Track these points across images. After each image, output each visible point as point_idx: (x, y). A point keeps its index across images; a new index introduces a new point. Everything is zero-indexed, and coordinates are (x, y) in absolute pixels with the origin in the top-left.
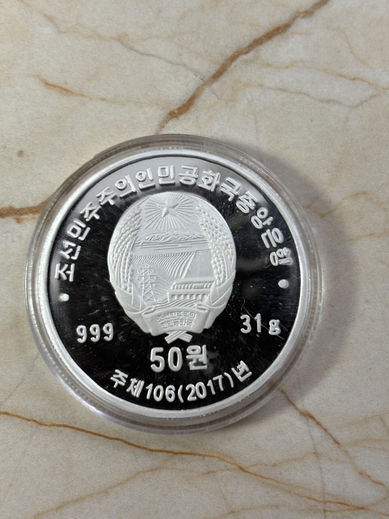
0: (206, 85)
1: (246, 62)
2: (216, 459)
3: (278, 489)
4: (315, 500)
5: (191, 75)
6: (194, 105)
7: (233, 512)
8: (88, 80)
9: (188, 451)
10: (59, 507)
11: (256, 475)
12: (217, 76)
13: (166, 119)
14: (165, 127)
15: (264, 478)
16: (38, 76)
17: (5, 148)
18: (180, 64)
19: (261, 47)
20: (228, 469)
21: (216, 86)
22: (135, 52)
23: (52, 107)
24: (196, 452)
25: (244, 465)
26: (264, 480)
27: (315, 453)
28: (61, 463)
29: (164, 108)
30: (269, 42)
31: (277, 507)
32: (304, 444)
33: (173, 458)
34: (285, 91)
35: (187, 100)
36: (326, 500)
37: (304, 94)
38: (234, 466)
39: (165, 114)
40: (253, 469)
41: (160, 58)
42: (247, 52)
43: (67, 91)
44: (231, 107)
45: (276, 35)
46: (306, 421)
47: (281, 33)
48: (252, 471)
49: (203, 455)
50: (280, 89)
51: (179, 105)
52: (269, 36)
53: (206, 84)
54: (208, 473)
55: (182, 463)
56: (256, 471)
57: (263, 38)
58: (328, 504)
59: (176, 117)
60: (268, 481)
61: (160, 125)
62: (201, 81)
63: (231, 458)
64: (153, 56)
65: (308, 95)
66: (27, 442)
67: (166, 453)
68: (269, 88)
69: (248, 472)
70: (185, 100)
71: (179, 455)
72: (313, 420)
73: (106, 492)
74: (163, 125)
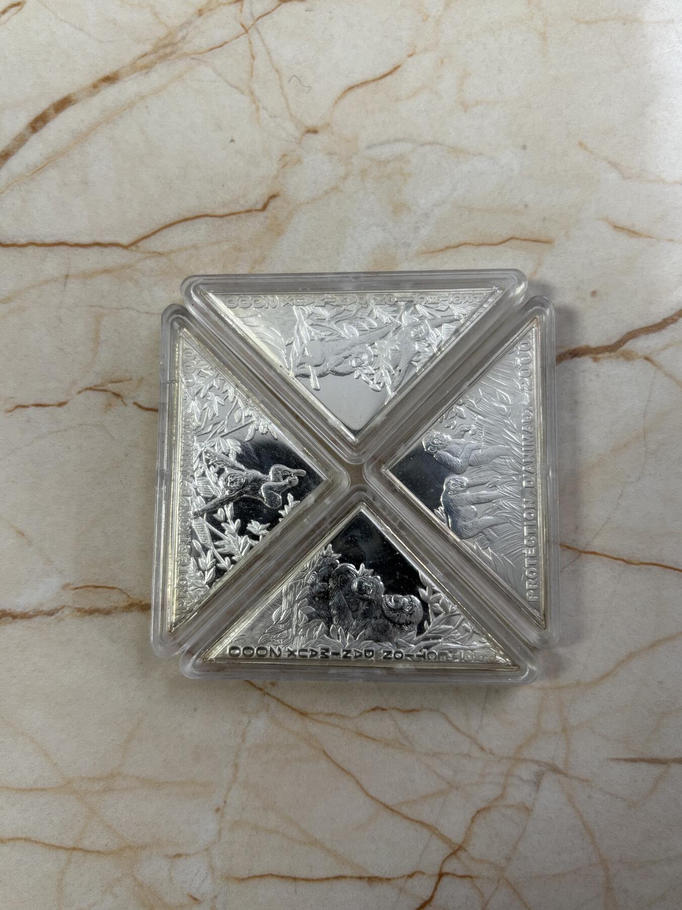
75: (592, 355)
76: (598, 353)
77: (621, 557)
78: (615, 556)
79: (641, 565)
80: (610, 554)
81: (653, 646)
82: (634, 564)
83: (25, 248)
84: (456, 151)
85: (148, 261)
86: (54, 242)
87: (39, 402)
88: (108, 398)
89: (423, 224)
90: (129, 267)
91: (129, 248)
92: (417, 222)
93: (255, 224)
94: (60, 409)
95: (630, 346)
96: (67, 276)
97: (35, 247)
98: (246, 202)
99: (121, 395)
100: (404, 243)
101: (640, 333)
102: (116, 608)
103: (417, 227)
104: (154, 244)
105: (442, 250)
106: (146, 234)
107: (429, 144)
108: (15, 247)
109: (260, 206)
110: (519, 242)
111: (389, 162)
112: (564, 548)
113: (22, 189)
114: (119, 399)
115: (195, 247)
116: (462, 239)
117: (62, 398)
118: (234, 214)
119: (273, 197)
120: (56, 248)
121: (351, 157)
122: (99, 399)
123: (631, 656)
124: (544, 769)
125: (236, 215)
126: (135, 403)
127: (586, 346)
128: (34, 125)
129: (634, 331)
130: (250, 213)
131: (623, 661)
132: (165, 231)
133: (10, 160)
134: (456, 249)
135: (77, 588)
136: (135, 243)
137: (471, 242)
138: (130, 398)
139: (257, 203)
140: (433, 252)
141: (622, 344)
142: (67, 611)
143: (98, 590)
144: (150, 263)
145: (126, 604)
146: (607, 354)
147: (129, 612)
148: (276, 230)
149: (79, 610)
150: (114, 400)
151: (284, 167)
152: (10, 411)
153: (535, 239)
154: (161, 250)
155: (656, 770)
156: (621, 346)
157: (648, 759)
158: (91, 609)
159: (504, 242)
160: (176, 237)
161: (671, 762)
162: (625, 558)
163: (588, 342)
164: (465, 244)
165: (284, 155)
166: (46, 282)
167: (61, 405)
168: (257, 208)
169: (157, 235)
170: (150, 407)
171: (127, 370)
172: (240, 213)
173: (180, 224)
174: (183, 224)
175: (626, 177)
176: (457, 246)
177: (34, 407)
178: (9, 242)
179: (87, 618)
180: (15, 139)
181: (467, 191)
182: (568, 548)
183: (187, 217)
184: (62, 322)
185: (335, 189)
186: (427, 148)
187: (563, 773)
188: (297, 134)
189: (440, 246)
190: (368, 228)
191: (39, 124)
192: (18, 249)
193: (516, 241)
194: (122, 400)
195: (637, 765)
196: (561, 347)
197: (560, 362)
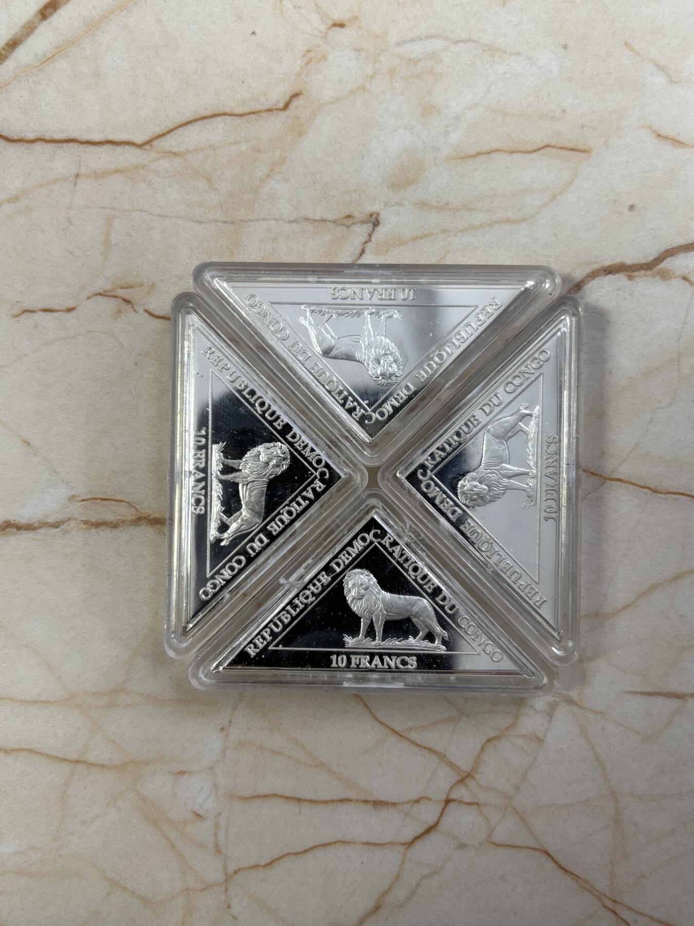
75: (627, 273)
76: (633, 271)
77: (647, 485)
78: (641, 484)
79: (668, 495)
80: (636, 482)
81: (676, 578)
82: (661, 493)
83: (33, 144)
84: (491, 50)
85: (162, 162)
86: (64, 138)
87: (47, 307)
88: (118, 304)
89: (453, 127)
90: (142, 168)
91: (143, 147)
92: (447, 126)
93: (276, 123)
94: (69, 315)
95: (668, 265)
96: (77, 176)
97: (44, 143)
98: (267, 101)
99: (132, 300)
100: (432, 148)
101: (679, 251)
102: (123, 522)
103: (447, 131)
104: (168, 143)
105: (473, 156)
106: (161, 133)
107: (463, 41)
108: (22, 143)
109: (281, 105)
110: (555, 150)
111: (419, 60)
112: (588, 474)
113: (30, 81)
114: (130, 306)
115: (212, 147)
116: (494, 146)
117: (71, 303)
118: (253, 113)
119: (296, 95)
120: (65, 145)
121: (379, 54)
122: (109, 305)
123: (653, 588)
124: (558, 700)
125: (256, 115)
126: (146, 311)
127: (621, 263)
128: (43, 11)
129: (672, 249)
130: (271, 113)
131: (645, 593)
132: (181, 129)
133: (17, 49)
134: (488, 155)
135: (83, 500)
136: (149, 142)
137: (504, 149)
138: (141, 305)
139: (278, 101)
140: (464, 158)
141: (659, 262)
142: (73, 524)
143: (105, 502)
144: (165, 164)
145: (134, 517)
146: (643, 272)
147: (137, 525)
148: (299, 130)
149: (85, 522)
150: (124, 306)
151: (308, 63)
152: (17, 316)
153: (572, 147)
154: (176, 150)
155: (673, 704)
156: (658, 264)
157: (665, 693)
158: (98, 522)
159: (539, 149)
160: (194, 136)
161: (689, 697)
162: (652, 486)
163: (624, 259)
164: (498, 150)
165: (309, 51)
166: (55, 181)
167: (70, 310)
168: (278, 107)
169: (172, 133)
170: (161, 315)
171: (138, 275)
172: (260, 112)
173: (197, 123)
174: (200, 123)
175: (674, 82)
176: (490, 153)
177: (41, 312)
178: (16, 137)
179: (94, 531)
180: (23, 27)
181: (502, 94)
182: (593, 474)
183: (204, 115)
184: (71, 224)
185: (362, 88)
186: (462, 45)
187: (577, 705)
188: (323, 28)
189: (471, 151)
190: (395, 130)
191: (48, 11)
192: (26, 145)
193: (551, 149)
194: (133, 307)
195: (653, 698)
196: (595, 263)
197: (593, 279)
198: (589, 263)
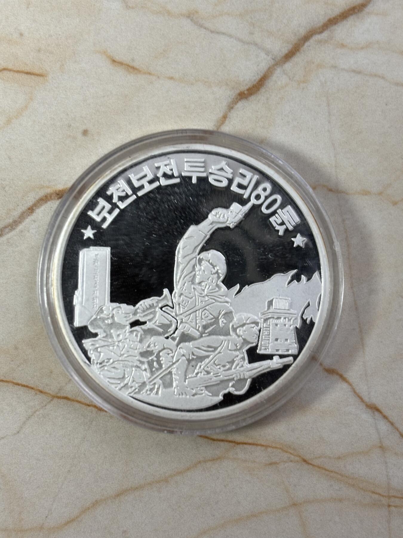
0: (278, 66)
1: (320, 42)
2: (279, 450)
3: (342, 483)
4: (379, 494)
5: (263, 55)
6: (265, 86)
7: (294, 505)
8: (156, 57)
9: (250, 441)
10: (118, 495)
11: (319, 467)
12: (289, 56)
13: (235, 100)
14: (234, 107)
15: (328, 471)
16: (105, 52)
17: (69, 127)
18: (251, 43)
19: (335, 27)
20: (291, 461)
21: (288, 66)
22: (204, 30)
23: (118, 85)
24: (259, 442)
25: (307, 457)
26: (327, 472)
27: (381, 447)
28: (121, 450)
29: (233, 88)
30: (345, 22)
31: (341, 500)
32: (369, 437)
33: (235, 448)
34: (359, 73)
35: (257, 81)
36: (390, 494)
37: (379, 77)
38: (297, 458)
39: (234, 95)
40: (316, 462)
41: (230, 36)
42: (321, 32)
43: (133, 68)
44: (303, 89)
45: (352, 14)
46: (372, 415)
47: (356, 13)
48: (315, 464)
49: (266, 446)
50: (354, 71)
51: (249, 85)
52: (344, 16)
53: (277, 64)
54: (271, 464)
55: (244, 453)
56: (319, 463)
57: (338, 17)
58: (393, 499)
59: (246, 98)
60: (332, 474)
61: (229, 106)
62: (272, 61)
63: (294, 449)
64: (224, 34)
65: (383, 78)
66: (87, 428)
67: (228, 443)
68: (343, 69)
69: (311, 464)
70: (255, 80)
71: (241, 445)
72: (379, 413)
73: (166, 480)
74: (232, 106)
110: (12, 73)
112: (38, 392)
123: (96, 504)
131: (89, 508)
153: (29, 71)
175: (129, 7)
182: (41, 392)
193: (9, 72)
196: (48, 187)
197: (46, 202)
198: (42, 187)
